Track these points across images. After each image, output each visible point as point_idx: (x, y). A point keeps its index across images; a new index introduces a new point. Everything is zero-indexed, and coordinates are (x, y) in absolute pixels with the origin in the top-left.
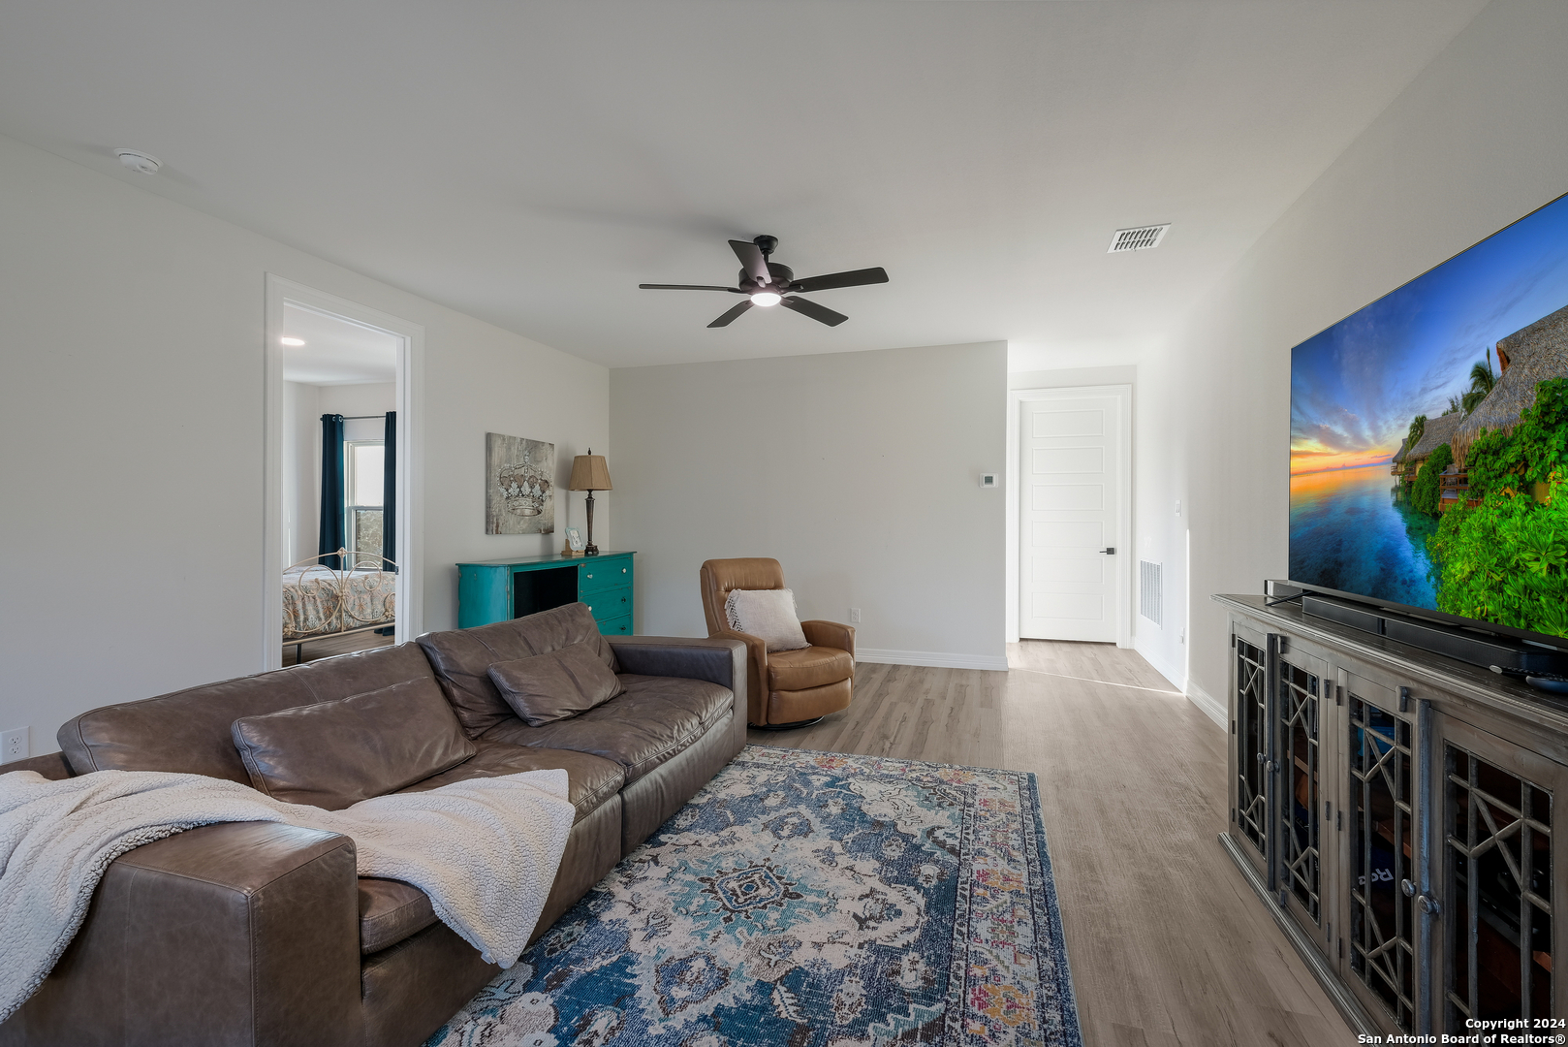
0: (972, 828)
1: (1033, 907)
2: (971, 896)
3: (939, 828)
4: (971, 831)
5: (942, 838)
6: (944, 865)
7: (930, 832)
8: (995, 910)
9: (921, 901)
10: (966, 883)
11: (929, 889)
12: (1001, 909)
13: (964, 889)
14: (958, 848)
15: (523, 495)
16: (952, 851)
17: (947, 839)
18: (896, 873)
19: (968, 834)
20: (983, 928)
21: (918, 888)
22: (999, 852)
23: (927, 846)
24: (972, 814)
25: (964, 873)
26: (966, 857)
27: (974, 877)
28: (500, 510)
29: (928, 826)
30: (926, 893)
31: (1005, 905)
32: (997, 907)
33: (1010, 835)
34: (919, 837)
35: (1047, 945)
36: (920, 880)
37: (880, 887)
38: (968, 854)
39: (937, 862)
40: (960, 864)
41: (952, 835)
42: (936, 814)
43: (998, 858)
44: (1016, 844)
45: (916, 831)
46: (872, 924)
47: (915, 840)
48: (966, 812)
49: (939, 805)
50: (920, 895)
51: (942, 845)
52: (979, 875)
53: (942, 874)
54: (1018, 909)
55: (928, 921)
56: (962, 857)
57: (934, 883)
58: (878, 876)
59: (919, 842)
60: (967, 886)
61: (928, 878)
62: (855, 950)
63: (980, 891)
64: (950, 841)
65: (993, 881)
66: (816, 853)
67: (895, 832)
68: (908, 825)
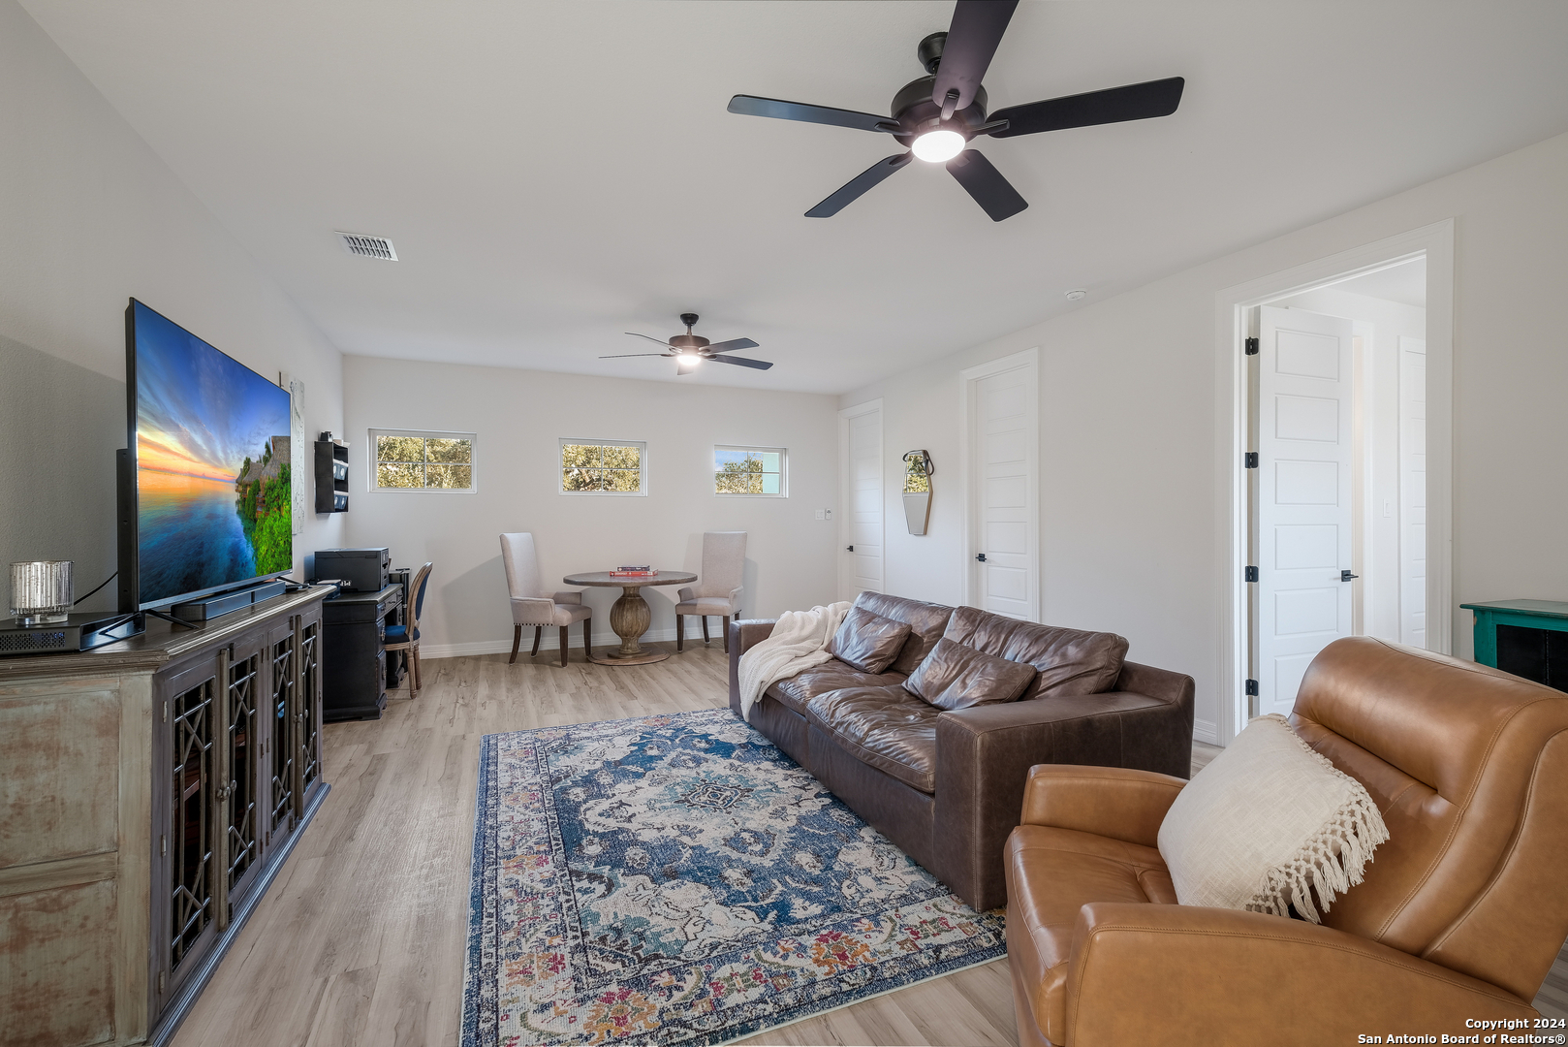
0: (564, 911)
1: (497, 851)
2: (550, 842)
3: (603, 896)
4: (565, 905)
5: (595, 884)
6: (581, 858)
7: (611, 886)
8: (529, 838)
9: (587, 826)
10: (556, 850)
11: (586, 836)
13: (557, 845)
14: (574, 879)
16: (578, 874)
17: (588, 885)
18: (620, 837)
19: (568, 901)
20: (536, 826)
21: (595, 834)
22: (529, 890)
23: (606, 870)
24: (570, 934)
25: (560, 857)
26: (562, 873)
27: (550, 858)
29: (617, 894)
30: (587, 833)
31: (521, 844)
32: (527, 842)
33: (515, 918)
34: (619, 876)
35: (489, 831)
36: (597, 840)
37: (626, 825)
38: (562, 876)
39: (590, 858)
40: (567, 863)
41: (586, 892)
42: (615, 914)
43: (529, 883)
44: (510, 908)
45: (627, 883)
46: (615, 805)
47: (622, 871)
48: (579, 934)
49: (619, 932)
50: (591, 830)
51: (592, 877)
52: (546, 860)
53: (580, 850)
55: (577, 816)
56: (567, 871)
57: (585, 841)
58: (633, 831)
59: (616, 871)
60: (554, 848)
61: (591, 843)
62: (616, 792)
63: (542, 848)
64: (585, 884)
65: (533, 860)
66: (701, 831)
67: (648, 875)
68: (640, 888)
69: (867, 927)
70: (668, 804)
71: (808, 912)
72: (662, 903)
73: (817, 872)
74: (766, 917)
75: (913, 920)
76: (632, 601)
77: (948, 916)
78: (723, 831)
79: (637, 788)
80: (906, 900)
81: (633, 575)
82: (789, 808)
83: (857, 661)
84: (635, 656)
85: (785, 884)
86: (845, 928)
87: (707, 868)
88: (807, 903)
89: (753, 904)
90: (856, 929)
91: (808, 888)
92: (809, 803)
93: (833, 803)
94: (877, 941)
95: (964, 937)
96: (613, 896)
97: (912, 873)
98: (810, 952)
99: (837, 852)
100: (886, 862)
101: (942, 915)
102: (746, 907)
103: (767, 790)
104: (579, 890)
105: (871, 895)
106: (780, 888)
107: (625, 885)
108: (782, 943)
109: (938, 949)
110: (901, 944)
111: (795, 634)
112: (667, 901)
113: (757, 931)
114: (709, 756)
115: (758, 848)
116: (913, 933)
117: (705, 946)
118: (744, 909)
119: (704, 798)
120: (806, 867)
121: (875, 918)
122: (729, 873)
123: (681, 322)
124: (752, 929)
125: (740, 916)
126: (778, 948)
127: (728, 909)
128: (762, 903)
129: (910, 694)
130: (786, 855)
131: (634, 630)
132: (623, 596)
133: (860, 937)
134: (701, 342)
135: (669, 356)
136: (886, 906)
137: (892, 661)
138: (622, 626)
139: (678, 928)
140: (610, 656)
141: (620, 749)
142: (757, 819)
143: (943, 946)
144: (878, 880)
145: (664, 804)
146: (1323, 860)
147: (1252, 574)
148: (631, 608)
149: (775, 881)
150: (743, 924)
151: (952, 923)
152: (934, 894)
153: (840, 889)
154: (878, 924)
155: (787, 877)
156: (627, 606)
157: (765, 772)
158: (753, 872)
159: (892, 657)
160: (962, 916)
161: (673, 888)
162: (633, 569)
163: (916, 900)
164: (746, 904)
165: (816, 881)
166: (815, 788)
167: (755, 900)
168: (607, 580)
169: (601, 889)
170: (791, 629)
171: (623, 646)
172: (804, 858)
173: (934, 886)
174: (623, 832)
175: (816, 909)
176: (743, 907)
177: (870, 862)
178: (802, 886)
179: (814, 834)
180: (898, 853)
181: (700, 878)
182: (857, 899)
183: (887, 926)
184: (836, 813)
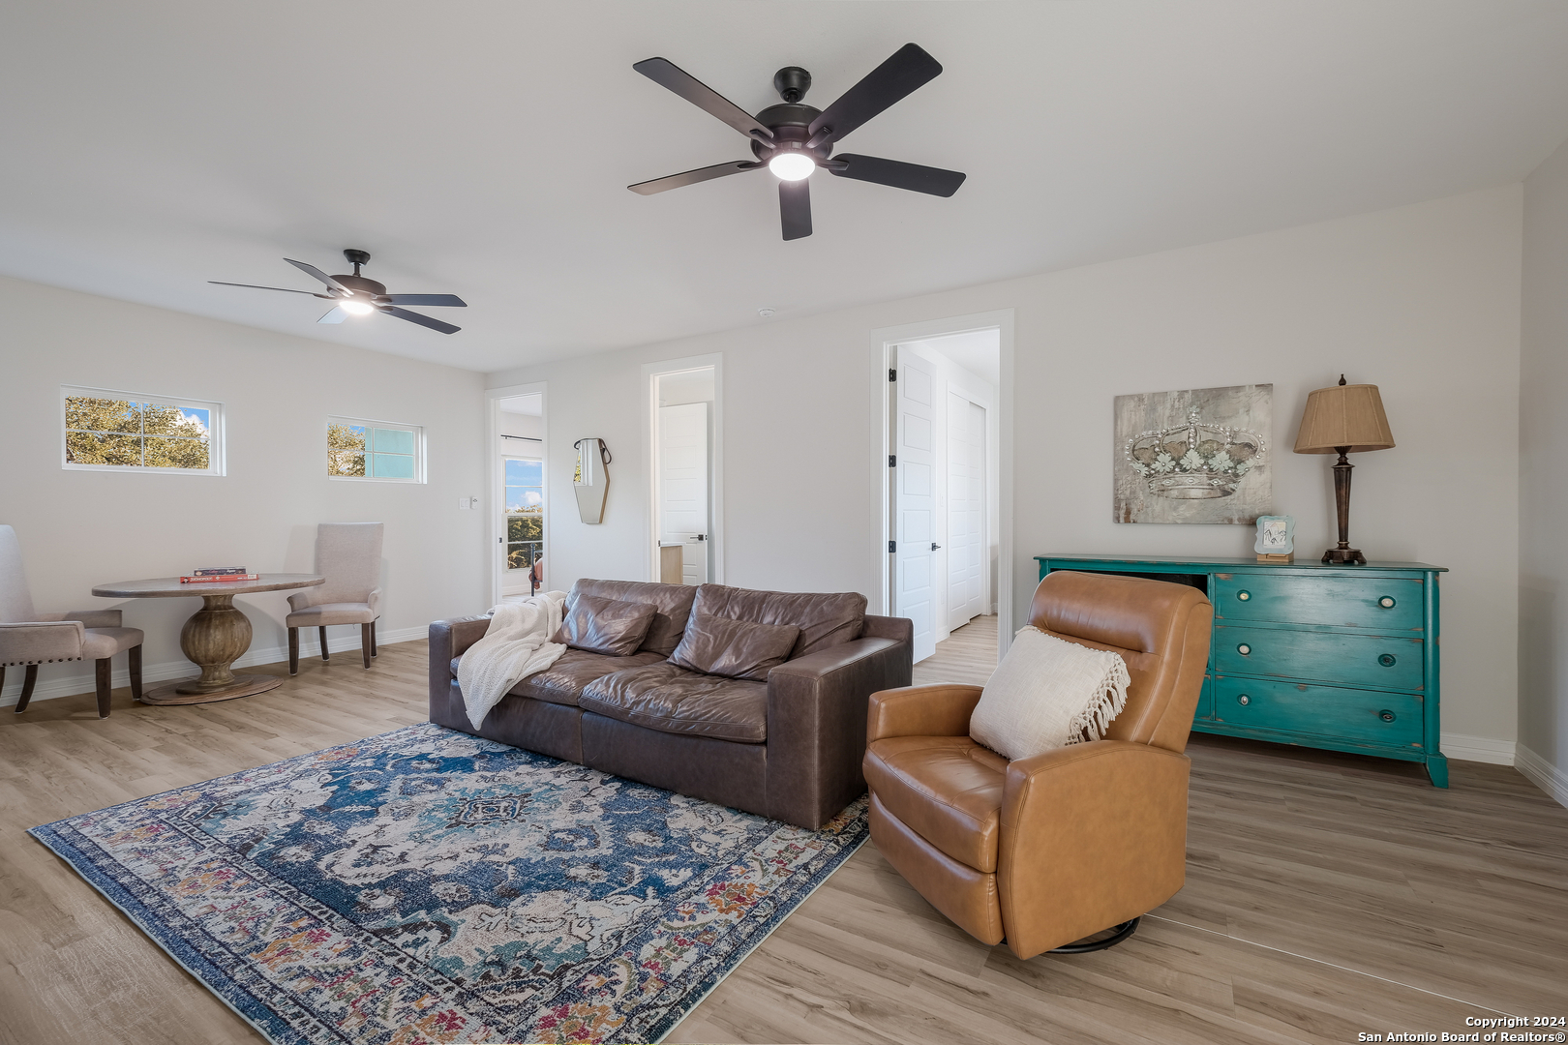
0: (407, 972)
1: (227, 949)
2: (307, 913)
3: (444, 940)
4: (401, 966)
6: (374, 915)
7: (444, 928)
8: (269, 920)
9: (348, 882)
10: (327, 918)
11: (357, 892)
12: (263, 925)
13: (322, 913)
14: (385, 937)
15: (1184, 470)
16: (387, 931)
17: (413, 937)
18: (408, 880)
19: (400, 961)
20: (267, 905)
21: (369, 886)
22: (330, 970)
23: (421, 915)
24: (438, 989)
25: (341, 923)
26: (362, 938)
27: (327, 930)
28: (1133, 492)
29: (460, 932)
30: (355, 888)
31: (262, 930)
32: (268, 924)
33: (341, 1004)
34: (446, 915)
36: (376, 891)
38: (365, 940)
39: (386, 911)
40: (358, 927)
41: (416, 944)
42: (477, 950)
43: (321, 963)
44: (320, 997)
45: (463, 919)
46: (367, 851)
47: (443, 909)
48: (450, 984)
49: (498, 964)
50: (357, 884)
51: (410, 928)
52: (322, 933)
53: (364, 908)
54: (243, 937)
55: (320, 877)
56: (367, 934)
57: (360, 897)
58: (420, 869)
59: (437, 912)
60: (321, 917)
61: (372, 896)
62: (353, 838)
63: (305, 924)
64: (407, 937)
65: (301, 939)
66: (506, 846)
67: (483, 902)
68: (484, 917)
69: (740, 871)
70: (440, 832)
71: (681, 877)
72: (525, 922)
73: (661, 844)
74: (646, 895)
75: (771, 854)
76: (222, 615)
77: (793, 842)
78: (531, 838)
79: (381, 827)
80: (753, 841)
81: (221, 581)
82: (583, 800)
83: (602, 648)
84: (229, 687)
85: (639, 863)
86: (723, 878)
87: (546, 875)
88: (674, 871)
89: (624, 889)
90: (733, 875)
91: (664, 859)
92: (600, 791)
93: (624, 785)
94: (756, 878)
95: (817, 852)
96: (458, 935)
97: (741, 820)
98: (711, 907)
99: (665, 823)
100: (713, 818)
101: (790, 842)
102: (620, 893)
103: (546, 791)
104: (404, 946)
105: (721, 846)
106: (637, 869)
107: (463, 921)
108: (681, 909)
109: (806, 866)
110: (777, 872)
111: (517, 628)
112: (529, 917)
113: (648, 908)
114: (447, 774)
115: (585, 842)
116: (778, 862)
117: (609, 940)
118: (618, 896)
119: (480, 816)
120: (647, 843)
121: (740, 861)
122: (572, 872)
123: (344, 259)
124: (641, 910)
125: (620, 902)
126: (680, 914)
127: (602, 902)
128: (631, 885)
129: (681, 667)
130: (619, 839)
131: (227, 653)
132: (205, 609)
133: (742, 880)
134: (374, 288)
135: (327, 297)
136: (742, 850)
137: (641, 642)
138: (207, 650)
139: (565, 937)
140: (181, 692)
141: (313, 793)
142: (561, 819)
143: (808, 863)
144: (718, 833)
145: (435, 833)
146: (1103, 704)
147: (892, 547)
148: (223, 624)
149: (627, 864)
150: (629, 909)
151: (801, 845)
152: (772, 831)
153: (692, 850)
154: (746, 865)
155: (636, 857)
156: (215, 622)
157: (525, 775)
158: (598, 863)
159: (641, 638)
160: (804, 838)
161: (524, 904)
162: (221, 572)
163: (761, 839)
164: (617, 891)
165: (665, 851)
166: (595, 779)
167: (621, 885)
168: (178, 587)
169: (435, 935)
170: (510, 623)
171: (204, 677)
172: (638, 837)
173: (766, 824)
174: (408, 873)
175: (686, 873)
176: (616, 894)
177: (700, 823)
178: (657, 860)
179: (630, 816)
180: (716, 809)
181: (546, 886)
182: (714, 854)
183: (756, 865)
184: (635, 793)
